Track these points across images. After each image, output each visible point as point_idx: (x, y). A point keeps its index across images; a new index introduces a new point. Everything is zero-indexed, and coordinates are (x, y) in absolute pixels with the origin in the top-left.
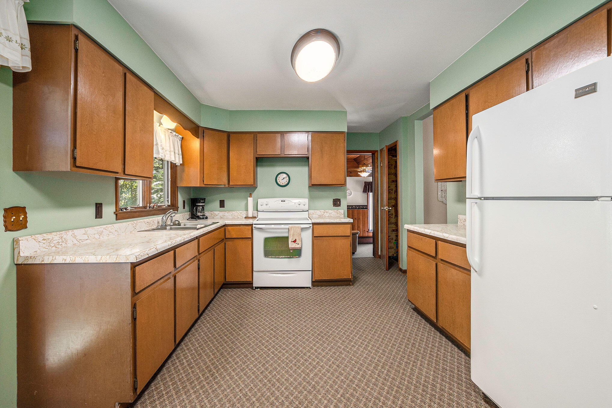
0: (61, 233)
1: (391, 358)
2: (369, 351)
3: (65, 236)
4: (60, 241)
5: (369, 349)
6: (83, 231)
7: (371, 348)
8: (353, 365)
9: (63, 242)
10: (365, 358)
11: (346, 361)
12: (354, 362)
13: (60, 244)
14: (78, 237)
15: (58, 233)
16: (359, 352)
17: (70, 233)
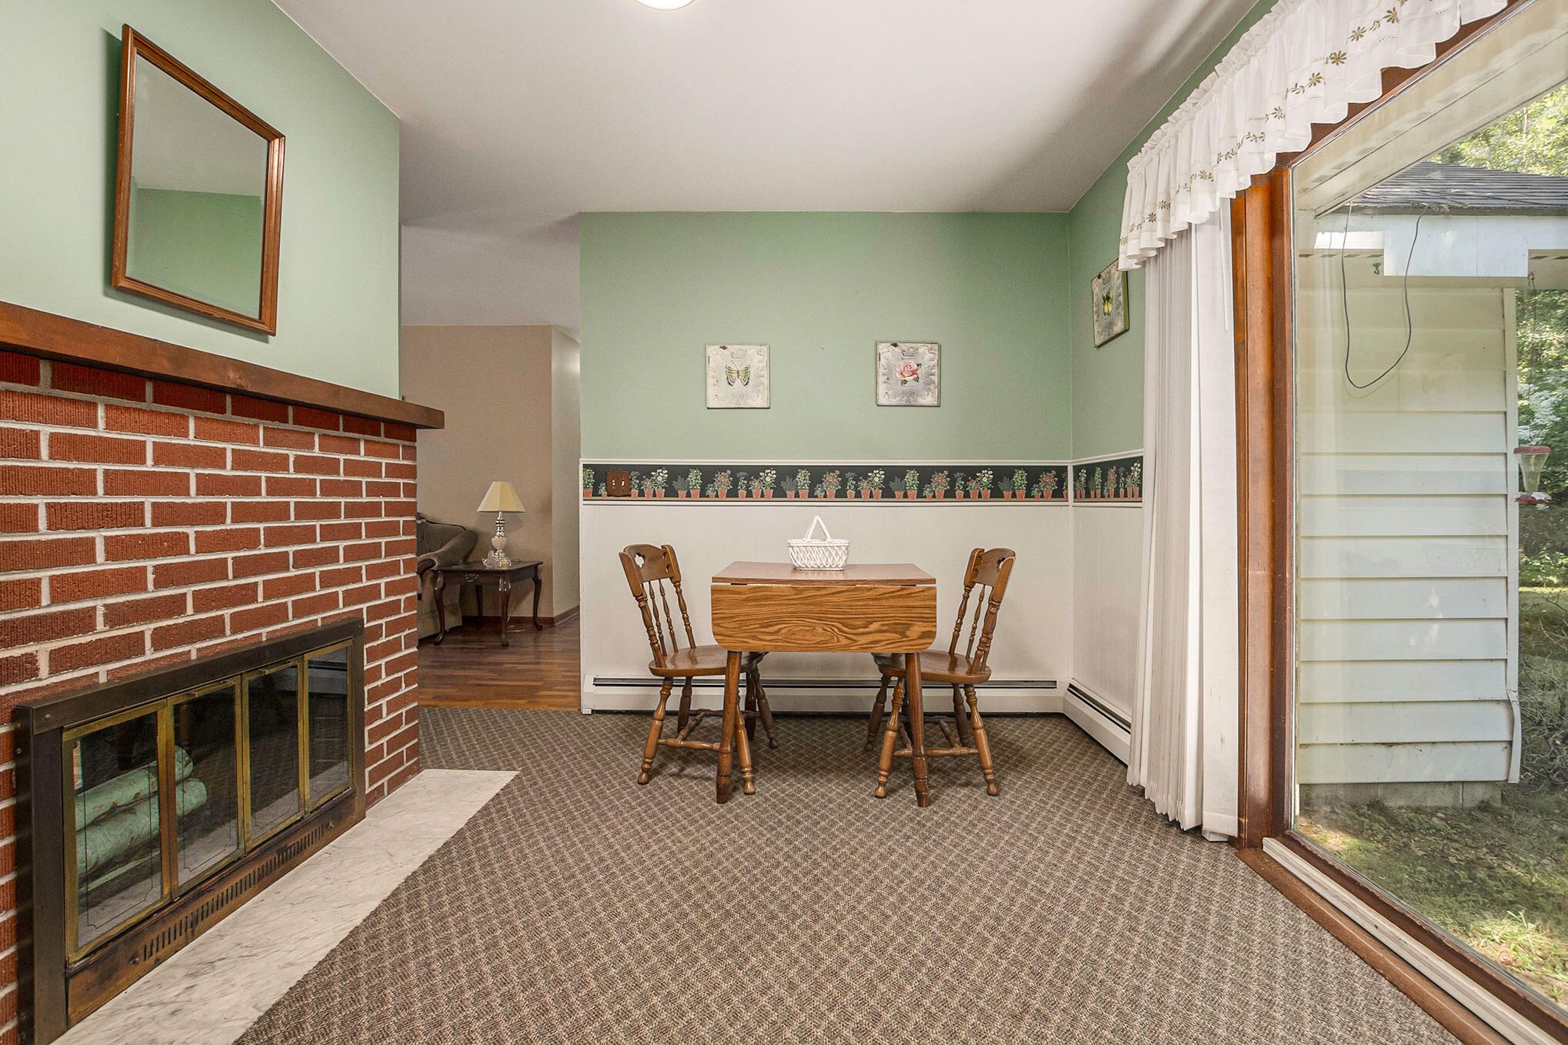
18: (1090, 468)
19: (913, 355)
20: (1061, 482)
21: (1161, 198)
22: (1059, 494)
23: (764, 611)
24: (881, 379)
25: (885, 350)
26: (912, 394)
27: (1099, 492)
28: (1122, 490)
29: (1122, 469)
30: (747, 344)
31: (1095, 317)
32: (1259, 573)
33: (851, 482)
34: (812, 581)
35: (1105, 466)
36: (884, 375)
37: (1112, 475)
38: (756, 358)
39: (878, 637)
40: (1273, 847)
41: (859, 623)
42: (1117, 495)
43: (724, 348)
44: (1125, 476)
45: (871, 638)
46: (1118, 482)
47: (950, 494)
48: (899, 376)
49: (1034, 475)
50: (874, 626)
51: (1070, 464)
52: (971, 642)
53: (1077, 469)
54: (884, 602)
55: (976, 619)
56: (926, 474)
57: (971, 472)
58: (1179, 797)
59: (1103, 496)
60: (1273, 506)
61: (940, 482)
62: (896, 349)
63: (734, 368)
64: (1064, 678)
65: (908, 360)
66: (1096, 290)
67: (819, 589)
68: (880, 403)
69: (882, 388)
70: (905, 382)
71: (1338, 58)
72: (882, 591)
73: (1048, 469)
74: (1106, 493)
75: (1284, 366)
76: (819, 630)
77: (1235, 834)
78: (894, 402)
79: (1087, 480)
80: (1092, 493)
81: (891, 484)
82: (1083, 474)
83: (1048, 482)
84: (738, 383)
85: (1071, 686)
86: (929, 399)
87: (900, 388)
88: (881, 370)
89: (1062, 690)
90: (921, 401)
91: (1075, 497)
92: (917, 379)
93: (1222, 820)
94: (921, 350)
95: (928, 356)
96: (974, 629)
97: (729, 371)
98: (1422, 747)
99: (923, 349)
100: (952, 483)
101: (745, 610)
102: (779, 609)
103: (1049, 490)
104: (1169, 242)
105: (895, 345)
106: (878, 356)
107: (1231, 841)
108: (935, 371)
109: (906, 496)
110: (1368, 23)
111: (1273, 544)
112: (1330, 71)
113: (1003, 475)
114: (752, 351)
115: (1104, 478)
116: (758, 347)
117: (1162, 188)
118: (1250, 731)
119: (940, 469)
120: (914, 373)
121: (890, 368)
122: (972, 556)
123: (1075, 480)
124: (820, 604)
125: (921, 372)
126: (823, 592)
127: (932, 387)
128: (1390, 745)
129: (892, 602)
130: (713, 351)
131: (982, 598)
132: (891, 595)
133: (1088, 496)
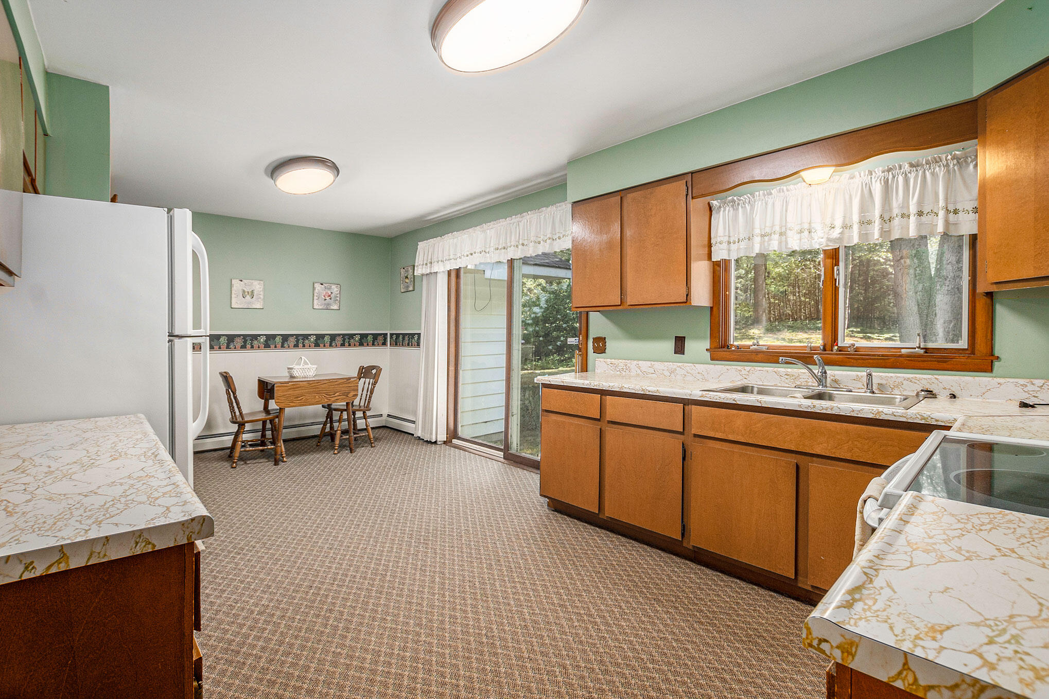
0: (627, 361)
1: (319, 652)
2: (366, 650)
3: (629, 365)
4: (625, 368)
5: (369, 657)
6: (649, 363)
7: (364, 659)
8: (387, 613)
9: (627, 369)
10: (370, 634)
11: (402, 616)
12: (389, 618)
13: (625, 370)
14: (643, 369)
15: (624, 361)
16: (386, 641)
17: (635, 362)
18: (398, 335)
19: (330, 289)
20: (385, 339)
21: (429, 261)
22: (384, 344)
23: (297, 392)
24: (315, 298)
25: (318, 286)
26: (328, 304)
27: (401, 343)
28: (410, 344)
29: (410, 336)
30: (253, 280)
31: (402, 282)
32: (452, 368)
33: (301, 341)
34: (314, 380)
35: (404, 335)
36: (317, 296)
37: (407, 338)
38: (257, 286)
39: (339, 397)
40: (455, 441)
41: (332, 394)
42: (408, 345)
43: (241, 281)
44: (412, 339)
45: (336, 398)
46: (409, 341)
47: (343, 345)
48: (323, 297)
49: (375, 336)
50: (336, 395)
51: (389, 333)
52: (366, 400)
53: (392, 335)
54: (341, 386)
55: (367, 392)
56: (333, 337)
57: (351, 336)
58: (431, 434)
59: (403, 345)
60: (456, 350)
61: (339, 340)
62: (322, 286)
63: (246, 290)
64: (385, 412)
65: (327, 291)
66: (402, 273)
67: (317, 383)
68: (314, 308)
69: (315, 302)
70: (326, 299)
71: (471, 254)
72: (340, 382)
73: (381, 334)
74: (404, 344)
75: (459, 313)
76: (317, 397)
77: (446, 440)
78: (321, 307)
79: (396, 339)
80: (398, 344)
81: (318, 341)
82: (394, 337)
83: (381, 339)
84: (248, 297)
85: (388, 415)
86: (336, 307)
87: (324, 302)
88: (315, 294)
89: (385, 416)
90: (332, 307)
91: (391, 345)
92: (331, 299)
93: (442, 437)
94: (332, 287)
95: (336, 289)
96: (367, 395)
97: (244, 291)
98: (495, 421)
99: (333, 287)
100: (344, 341)
101: (289, 393)
102: (303, 391)
103: (381, 342)
104: (431, 273)
105: (322, 284)
106: (314, 289)
107: (445, 443)
108: (338, 295)
109: (324, 346)
110: (478, 251)
111: (455, 359)
112: (470, 255)
113: (364, 336)
114: (256, 283)
115: (403, 339)
116: (259, 282)
117: (429, 258)
118: (449, 411)
119: (339, 335)
120: (329, 296)
121: (319, 294)
122: (360, 369)
123: (390, 339)
124: (318, 388)
125: (332, 296)
126: (319, 384)
127: (337, 302)
128: (486, 422)
129: (344, 385)
130: (236, 282)
131: (369, 384)
132: (343, 383)
133: (396, 344)
